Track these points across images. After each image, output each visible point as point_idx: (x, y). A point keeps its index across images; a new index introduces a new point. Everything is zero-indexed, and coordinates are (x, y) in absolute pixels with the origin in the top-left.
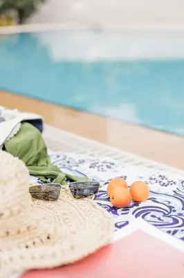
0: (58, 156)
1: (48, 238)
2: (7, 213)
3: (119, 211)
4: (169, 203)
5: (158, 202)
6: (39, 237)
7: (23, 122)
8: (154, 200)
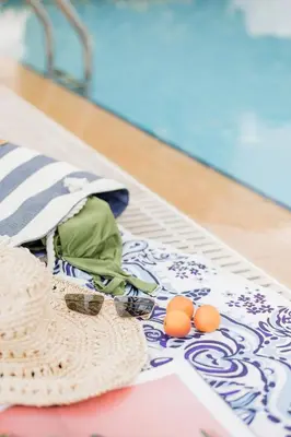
0: (137, 245)
1: (60, 366)
2: (9, 334)
3: (170, 342)
4: (243, 339)
5: (228, 336)
6: (49, 364)
7: (91, 196)
8: (225, 332)
